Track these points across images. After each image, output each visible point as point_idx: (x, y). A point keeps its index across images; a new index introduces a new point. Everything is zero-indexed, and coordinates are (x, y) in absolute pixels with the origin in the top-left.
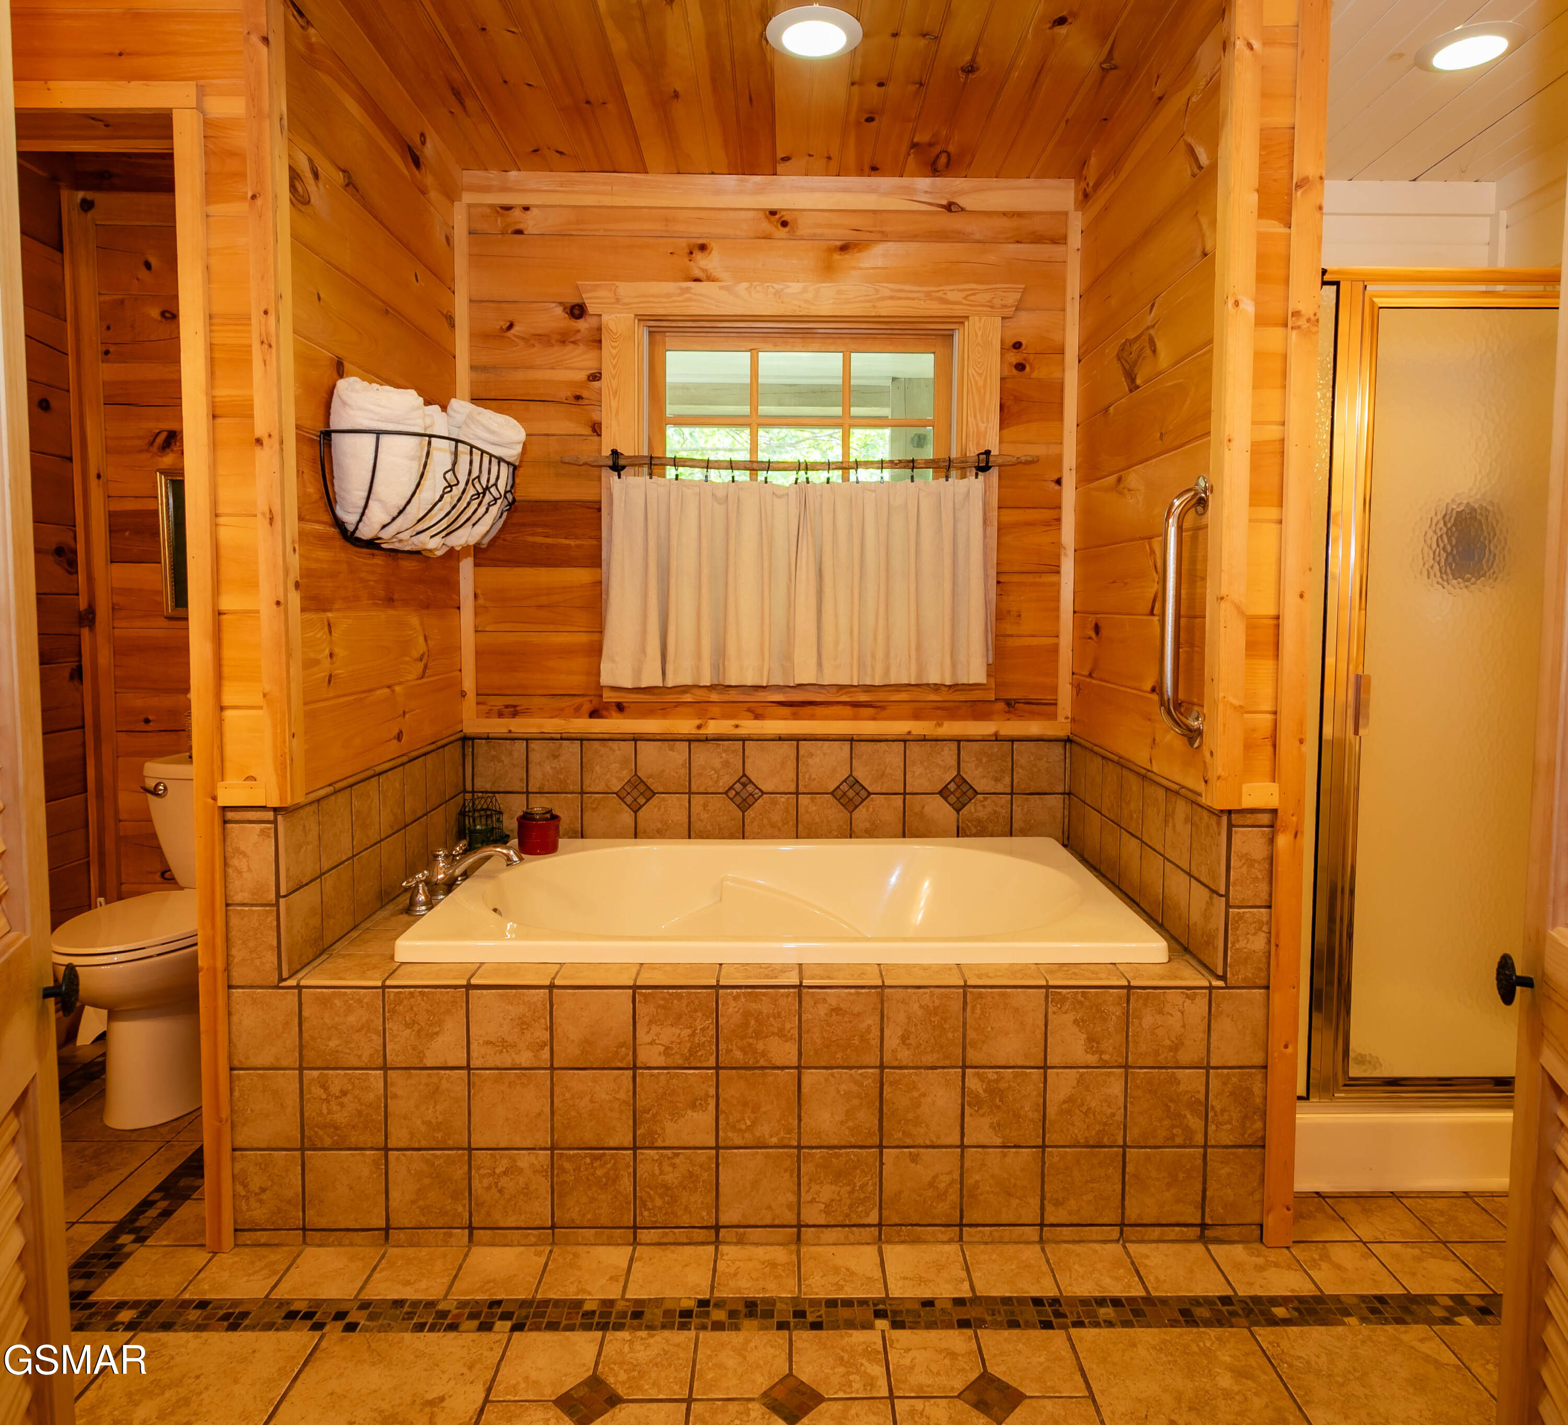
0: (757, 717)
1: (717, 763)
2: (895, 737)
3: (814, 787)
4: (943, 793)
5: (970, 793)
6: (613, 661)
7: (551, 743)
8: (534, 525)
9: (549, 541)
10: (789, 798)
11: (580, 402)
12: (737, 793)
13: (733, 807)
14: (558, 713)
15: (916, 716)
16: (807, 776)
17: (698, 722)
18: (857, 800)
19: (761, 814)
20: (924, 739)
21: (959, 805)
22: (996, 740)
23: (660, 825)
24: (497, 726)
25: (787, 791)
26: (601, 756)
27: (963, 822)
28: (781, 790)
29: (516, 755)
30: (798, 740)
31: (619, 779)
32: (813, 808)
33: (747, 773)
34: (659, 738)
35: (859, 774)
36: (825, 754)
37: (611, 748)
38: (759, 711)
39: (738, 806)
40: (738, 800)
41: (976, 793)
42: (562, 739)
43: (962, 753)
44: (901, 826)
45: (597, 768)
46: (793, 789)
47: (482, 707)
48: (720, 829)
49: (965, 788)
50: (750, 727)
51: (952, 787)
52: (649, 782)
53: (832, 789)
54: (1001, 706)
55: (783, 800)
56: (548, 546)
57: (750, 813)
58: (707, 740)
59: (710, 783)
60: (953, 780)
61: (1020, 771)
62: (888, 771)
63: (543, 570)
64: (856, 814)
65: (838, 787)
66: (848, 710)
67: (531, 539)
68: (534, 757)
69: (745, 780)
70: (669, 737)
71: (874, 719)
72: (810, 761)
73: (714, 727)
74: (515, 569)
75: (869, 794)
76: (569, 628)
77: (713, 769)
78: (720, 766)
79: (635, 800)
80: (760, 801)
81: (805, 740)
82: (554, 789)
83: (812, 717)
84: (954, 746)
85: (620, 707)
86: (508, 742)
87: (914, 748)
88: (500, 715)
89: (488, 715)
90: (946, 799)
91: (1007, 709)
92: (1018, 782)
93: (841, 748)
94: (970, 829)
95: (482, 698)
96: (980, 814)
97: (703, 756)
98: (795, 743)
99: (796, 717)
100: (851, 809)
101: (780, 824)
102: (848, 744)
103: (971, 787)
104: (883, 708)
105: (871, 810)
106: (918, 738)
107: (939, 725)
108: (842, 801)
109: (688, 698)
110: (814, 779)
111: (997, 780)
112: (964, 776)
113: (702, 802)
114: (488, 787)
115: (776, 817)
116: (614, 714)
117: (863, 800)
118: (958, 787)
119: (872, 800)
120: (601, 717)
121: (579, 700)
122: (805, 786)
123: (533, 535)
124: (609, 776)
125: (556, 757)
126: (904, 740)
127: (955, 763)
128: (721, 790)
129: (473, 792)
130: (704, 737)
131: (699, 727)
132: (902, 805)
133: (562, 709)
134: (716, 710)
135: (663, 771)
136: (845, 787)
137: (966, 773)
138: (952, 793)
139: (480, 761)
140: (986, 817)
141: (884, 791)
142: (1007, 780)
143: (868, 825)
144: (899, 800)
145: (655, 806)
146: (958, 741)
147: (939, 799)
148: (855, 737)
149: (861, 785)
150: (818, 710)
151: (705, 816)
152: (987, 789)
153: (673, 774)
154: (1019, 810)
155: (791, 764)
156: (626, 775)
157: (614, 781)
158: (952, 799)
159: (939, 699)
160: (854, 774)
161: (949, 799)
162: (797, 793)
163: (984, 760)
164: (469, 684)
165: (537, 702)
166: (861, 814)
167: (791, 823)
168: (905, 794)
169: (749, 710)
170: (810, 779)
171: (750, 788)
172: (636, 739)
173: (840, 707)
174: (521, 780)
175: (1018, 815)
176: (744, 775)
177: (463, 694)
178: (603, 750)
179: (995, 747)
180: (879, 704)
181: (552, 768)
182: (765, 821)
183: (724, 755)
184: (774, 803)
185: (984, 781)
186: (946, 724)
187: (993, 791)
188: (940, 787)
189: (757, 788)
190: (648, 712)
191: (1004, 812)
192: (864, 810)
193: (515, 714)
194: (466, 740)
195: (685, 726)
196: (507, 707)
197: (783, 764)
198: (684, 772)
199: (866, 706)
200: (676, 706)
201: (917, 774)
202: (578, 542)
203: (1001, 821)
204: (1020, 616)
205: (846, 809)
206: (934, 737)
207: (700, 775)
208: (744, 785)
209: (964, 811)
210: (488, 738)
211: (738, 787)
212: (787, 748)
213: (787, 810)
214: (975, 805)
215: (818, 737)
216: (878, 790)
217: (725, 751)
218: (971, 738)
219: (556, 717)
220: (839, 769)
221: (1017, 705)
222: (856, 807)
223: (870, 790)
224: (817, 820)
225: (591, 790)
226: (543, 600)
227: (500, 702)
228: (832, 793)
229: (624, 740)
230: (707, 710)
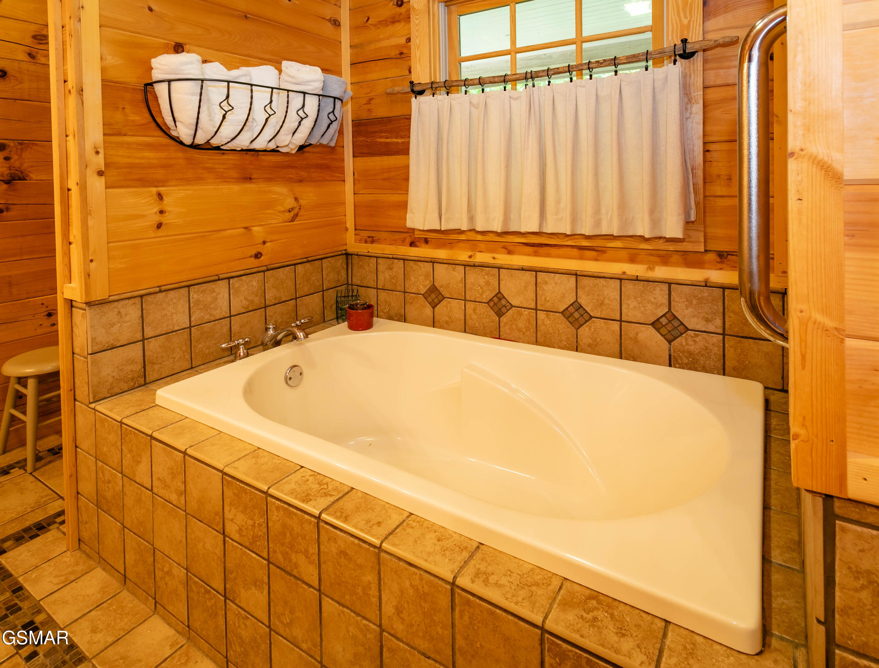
0: (510, 252)
1: (482, 282)
2: (611, 276)
3: (548, 306)
4: (655, 324)
5: (681, 328)
6: (413, 213)
7: (388, 260)
8: (381, 132)
9: (388, 140)
10: (530, 312)
11: (403, 56)
12: (495, 304)
13: (492, 313)
14: (394, 242)
15: (632, 260)
16: (543, 298)
17: (470, 253)
18: (582, 320)
19: (511, 321)
20: (637, 279)
21: (670, 337)
22: (706, 286)
23: (447, 319)
24: (363, 248)
25: (529, 307)
26: (414, 271)
27: (674, 352)
28: (525, 306)
29: (371, 265)
30: (536, 271)
31: (424, 286)
32: (548, 322)
33: (502, 291)
34: (445, 262)
35: (583, 301)
36: (556, 283)
37: (420, 267)
38: (511, 248)
39: (495, 313)
40: (496, 309)
41: (687, 329)
42: (393, 258)
43: (673, 293)
44: (618, 346)
45: (412, 278)
46: (533, 306)
47: (357, 237)
48: (484, 327)
49: (676, 323)
50: (503, 259)
51: (664, 321)
52: (441, 290)
53: (562, 310)
54: (711, 256)
55: (526, 313)
56: (387, 144)
57: (504, 319)
58: (474, 266)
59: (478, 295)
60: (664, 315)
61: (732, 315)
62: (606, 301)
63: (385, 158)
64: (581, 331)
65: (567, 309)
66: (575, 252)
67: (379, 140)
68: (380, 268)
69: (499, 296)
70: (451, 262)
71: (596, 260)
72: (545, 287)
73: (481, 258)
74: (372, 158)
75: (591, 317)
76: (399, 192)
77: (479, 286)
78: (484, 284)
79: (433, 300)
80: (510, 311)
81: (541, 271)
82: (390, 288)
83: (548, 255)
84: (665, 287)
85: (426, 241)
86: (368, 258)
87: (628, 286)
88: (366, 242)
89: (360, 241)
90: (658, 330)
91: (718, 260)
92: (730, 325)
93: (569, 281)
94: (682, 360)
95: (357, 232)
96: (692, 348)
97: (473, 276)
98: (534, 273)
99: (536, 254)
100: (577, 327)
101: (524, 330)
102: (573, 278)
103: (682, 323)
104: (603, 252)
105: (593, 329)
106: (631, 278)
107: (651, 269)
108: (570, 320)
109: (463, 237)
110: (548, 301)
111: (707, 320)
112: (675, 313)
113: (473, 307)
114: (358, 283)
115: (521, 324)
116: (423, 245)
117: (586, 321)
118: (670, 321)
119: (594, 322)
120: (416, 246)
121: (405, 235)
122: (542, 305)
123: (381, 137)
124: (418, 283)
125: (391, 269)
126: (621, 279)
127: (666, 302)
128: (484, 301)
129: (352, 285)
130: (472, 264)
131: (470, 257)
132: (619, 329)
133: (396, 240)
134: (482, 246)
135: (449, 284)
136: (572, 309)
137: (677, 311)
138: (664, 326)
139: (355, 267)
140: (697, 351)
141: (603, 316)
142: (719, 322)
143: (590, 341)
144: (616, 326)
145: (445, 306)
146: (670, 284)
147: (651, 330)
148: (578, 273)
149: (584, 310)
150: (553, 250)
151: (474, 317)
152: (698, 327)
153: (455, 286)
154: (732, 350)
155: (532, 288)
156: (428, 284)
157: (421, 287)
158: (664, 331)
159: (651, 248)
160: (579, 300)
161: (661, 330)
162: (536, 309)
163: (694, 302)
164: (350, 224)
165: (384, 235)
166: (585, 331)
167: (532, 330)
168: (621, 321)
169: (504, 247)
170: (545, 300)
171: (503, 302)
172: (433, 262)
173: (569, 249)
174: (374, 281)
175: (730, 353)
176: (499, 292)
177: (347, 229)
178: (415, 267)
179: (706, 292)
180: (599, 249)
181: (389, 275)
182: (514, 326)
183: (486, 277)
184: (520, 314)
185: (694, 320)
186: (657, 268)
187: (703, 329)
188: (653, 319)
189: (508, 302)
190: (442, 245)
191: (717, 351)
192: (587, 329)
193: (373, 242)
194: (347, 255)
195: (463, 256)
196: (369, 237)
197: (526, 287)
198: (461, 285)
199: (589, 250)
200: (458, 242)
201: (631, 306)
202: (403, 140)
203: (712, 357)
204: (730, 179)
205: (573, 326)
206: (646, 279)
207: (471, 289)
208: (500, 299)
209: (675, 343)
210: (358, 255)
211: (495, 299)
212: (529, 277)
213: (529, 321)
214: (686, 339)
215: (550, 270)
216: (598, 315)
217: (487, 274)
218: (681, 282)
219: (392, 244)
220: (567, 295)
221: (729, 257)
222: (581, 326)
223: (592, 314)
224: (551, 331)
225: (409, 291)
226: (386, 175)
227: (365, 234)
228: (562, 313)
229: (427, 262)
230: (477, 246)
